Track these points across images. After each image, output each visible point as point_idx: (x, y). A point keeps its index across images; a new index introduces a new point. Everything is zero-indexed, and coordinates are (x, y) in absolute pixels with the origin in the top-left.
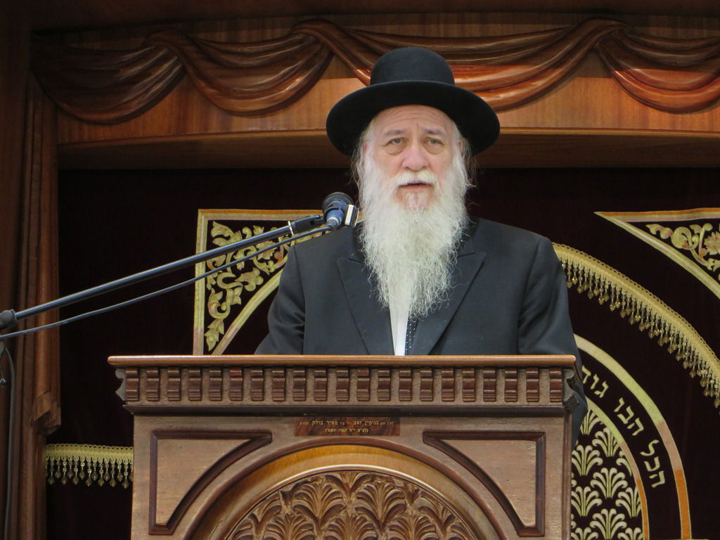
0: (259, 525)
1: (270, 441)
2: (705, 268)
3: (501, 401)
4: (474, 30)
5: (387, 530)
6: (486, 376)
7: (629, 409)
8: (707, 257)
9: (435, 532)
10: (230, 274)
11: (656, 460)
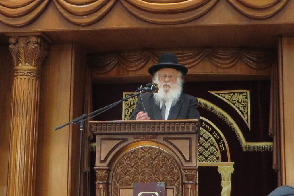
0: (125, 160)
1: (127, 140)
2: (232, 103)
3: (180, 131)
4: (180, 52)
5: (155, 161)
6: (177, 125)
7: (216, 134)
8: (232, 100)
9: (166, 161)
10: (130, 106)
11: (222, 145)
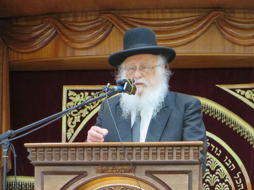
1: (87, 175)
3: (175, 159)
4: (168, 16)
6: (169, 150)
7: (229, 160)
10: (76, 111)
11: (240, 180)
